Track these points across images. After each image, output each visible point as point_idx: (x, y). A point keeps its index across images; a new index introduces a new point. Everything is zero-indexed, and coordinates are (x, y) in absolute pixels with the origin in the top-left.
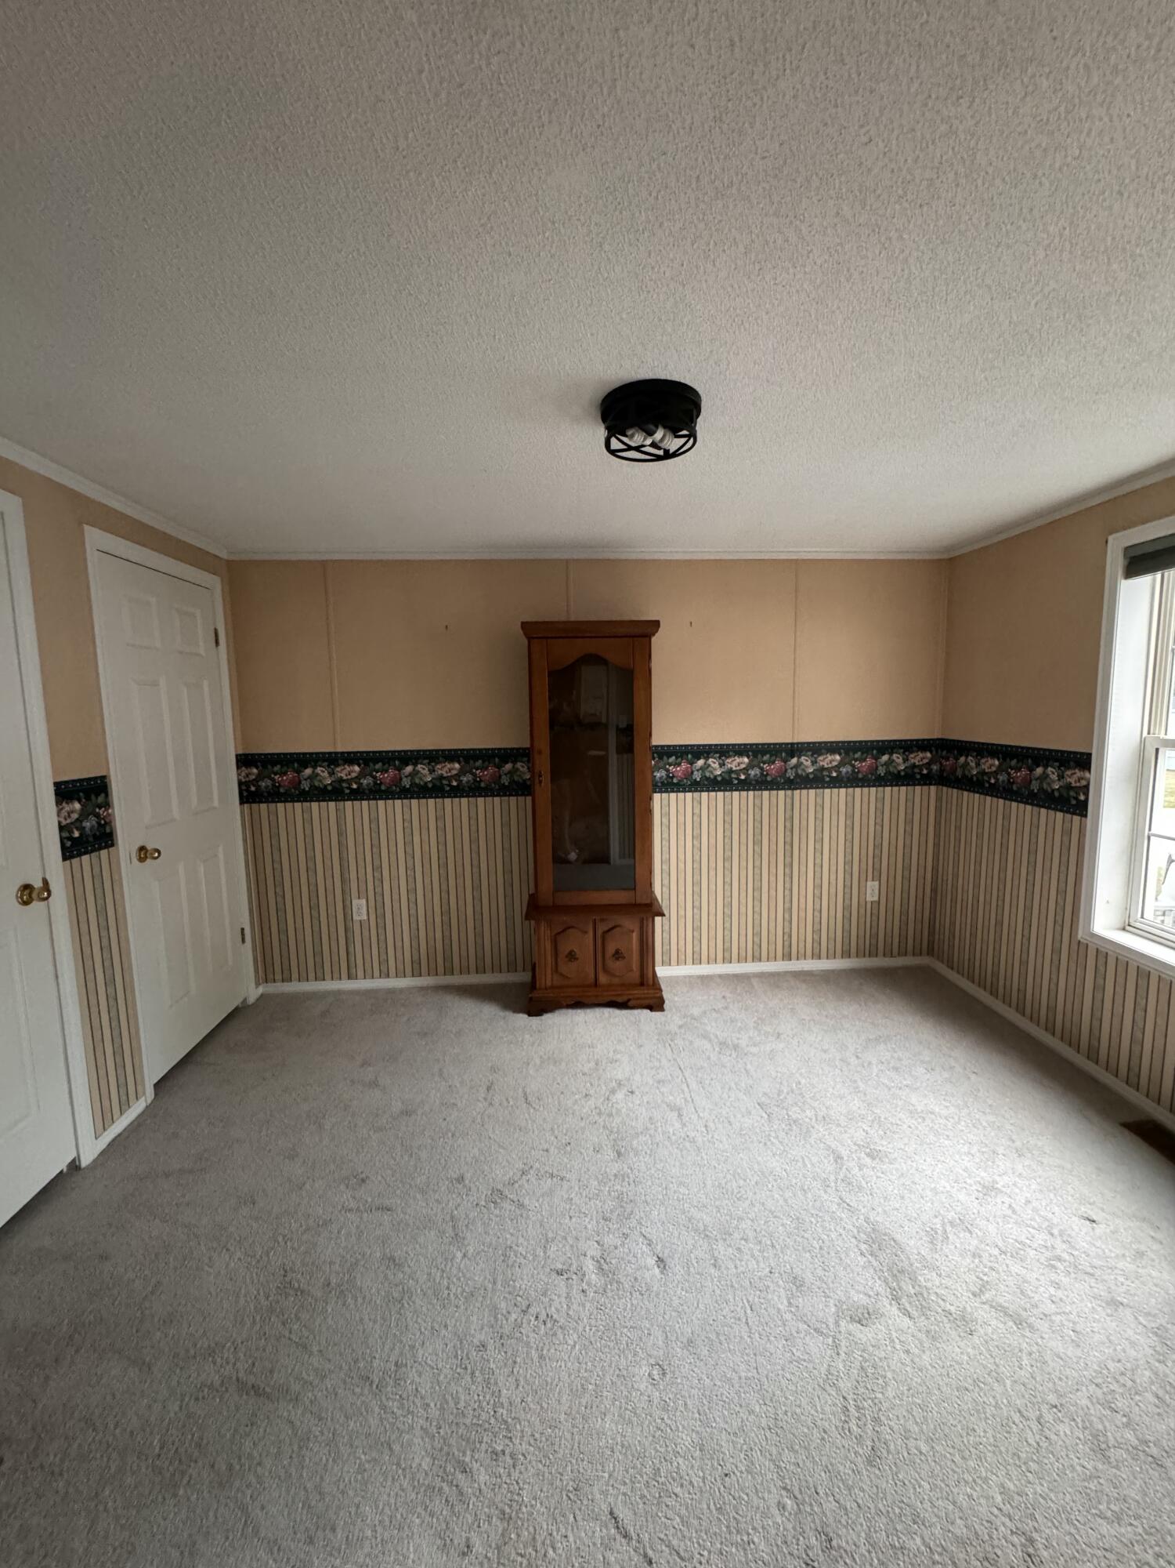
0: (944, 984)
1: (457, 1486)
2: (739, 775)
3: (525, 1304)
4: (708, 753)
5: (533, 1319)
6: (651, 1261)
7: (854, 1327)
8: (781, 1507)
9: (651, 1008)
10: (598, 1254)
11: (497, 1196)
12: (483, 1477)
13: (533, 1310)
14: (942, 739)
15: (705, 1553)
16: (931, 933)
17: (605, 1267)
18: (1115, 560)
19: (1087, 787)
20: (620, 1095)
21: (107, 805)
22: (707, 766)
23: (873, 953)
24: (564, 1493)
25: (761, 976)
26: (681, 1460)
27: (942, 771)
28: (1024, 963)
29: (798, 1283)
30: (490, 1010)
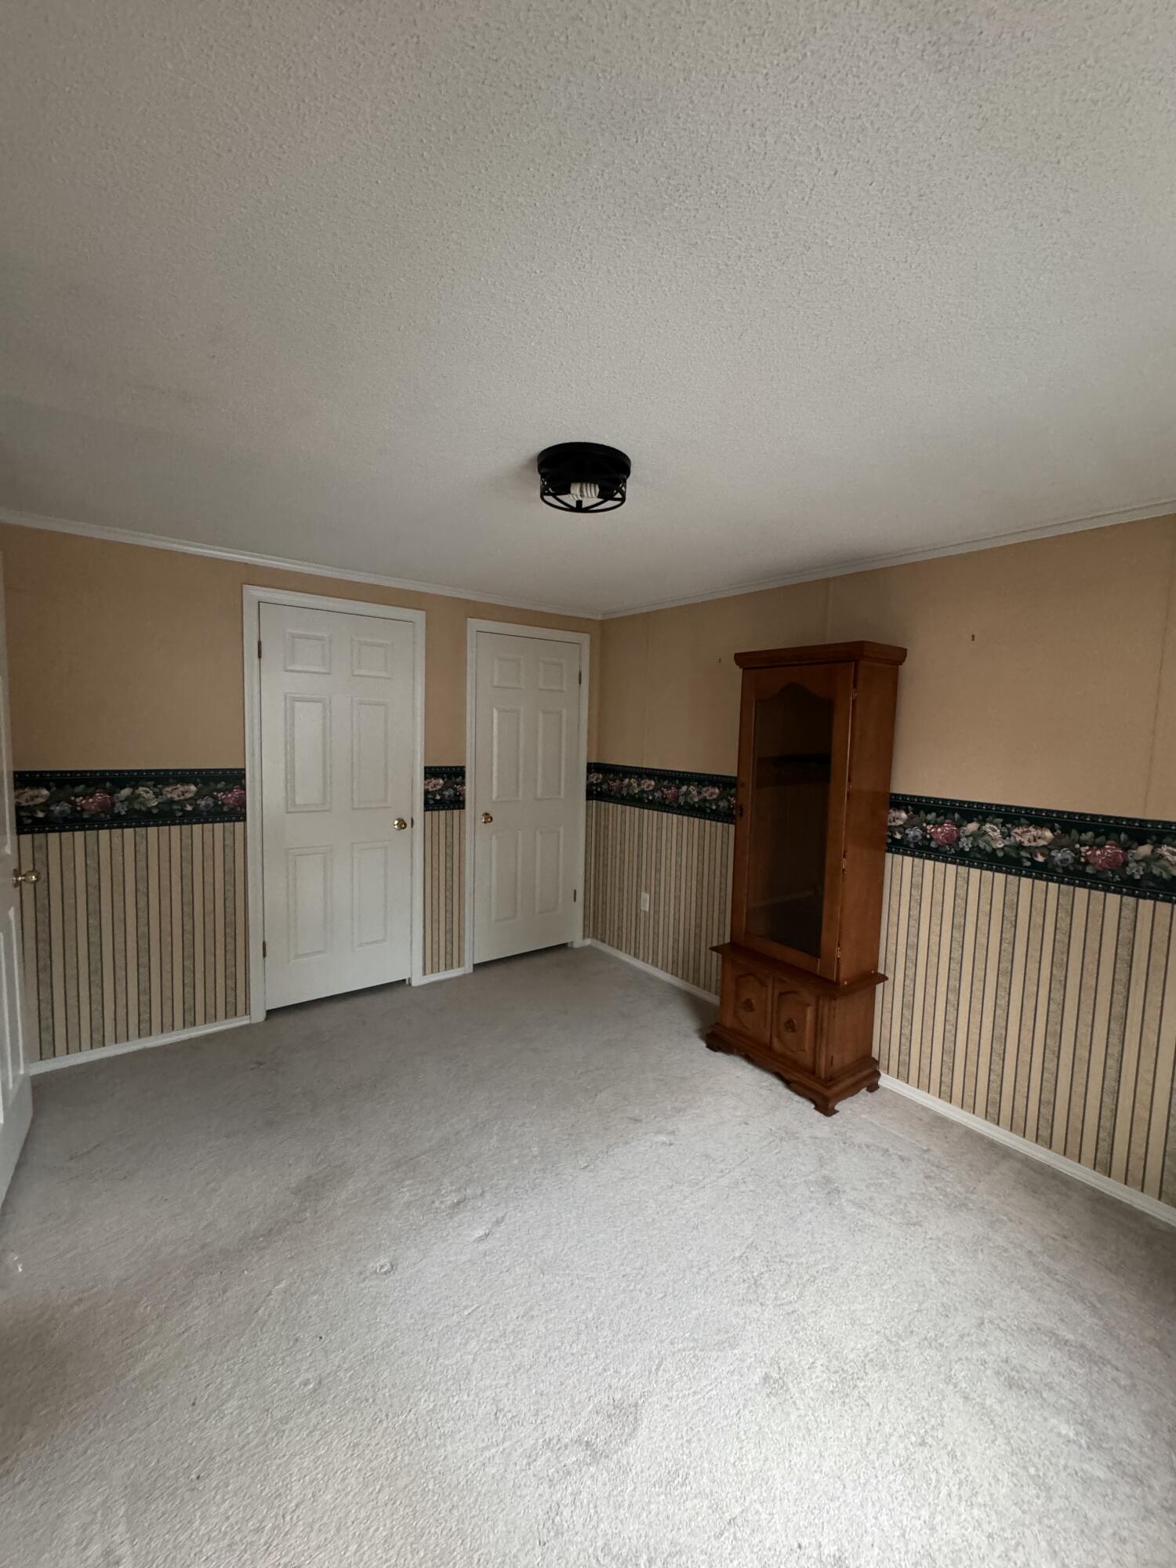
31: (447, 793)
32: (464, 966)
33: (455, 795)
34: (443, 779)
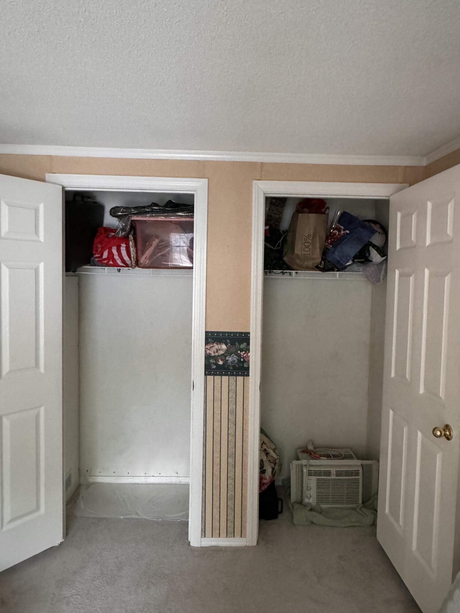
21: (247, 350)
31: (230, 359)
32: (245, 537)
33: (239, 361)
34: (226, 345)
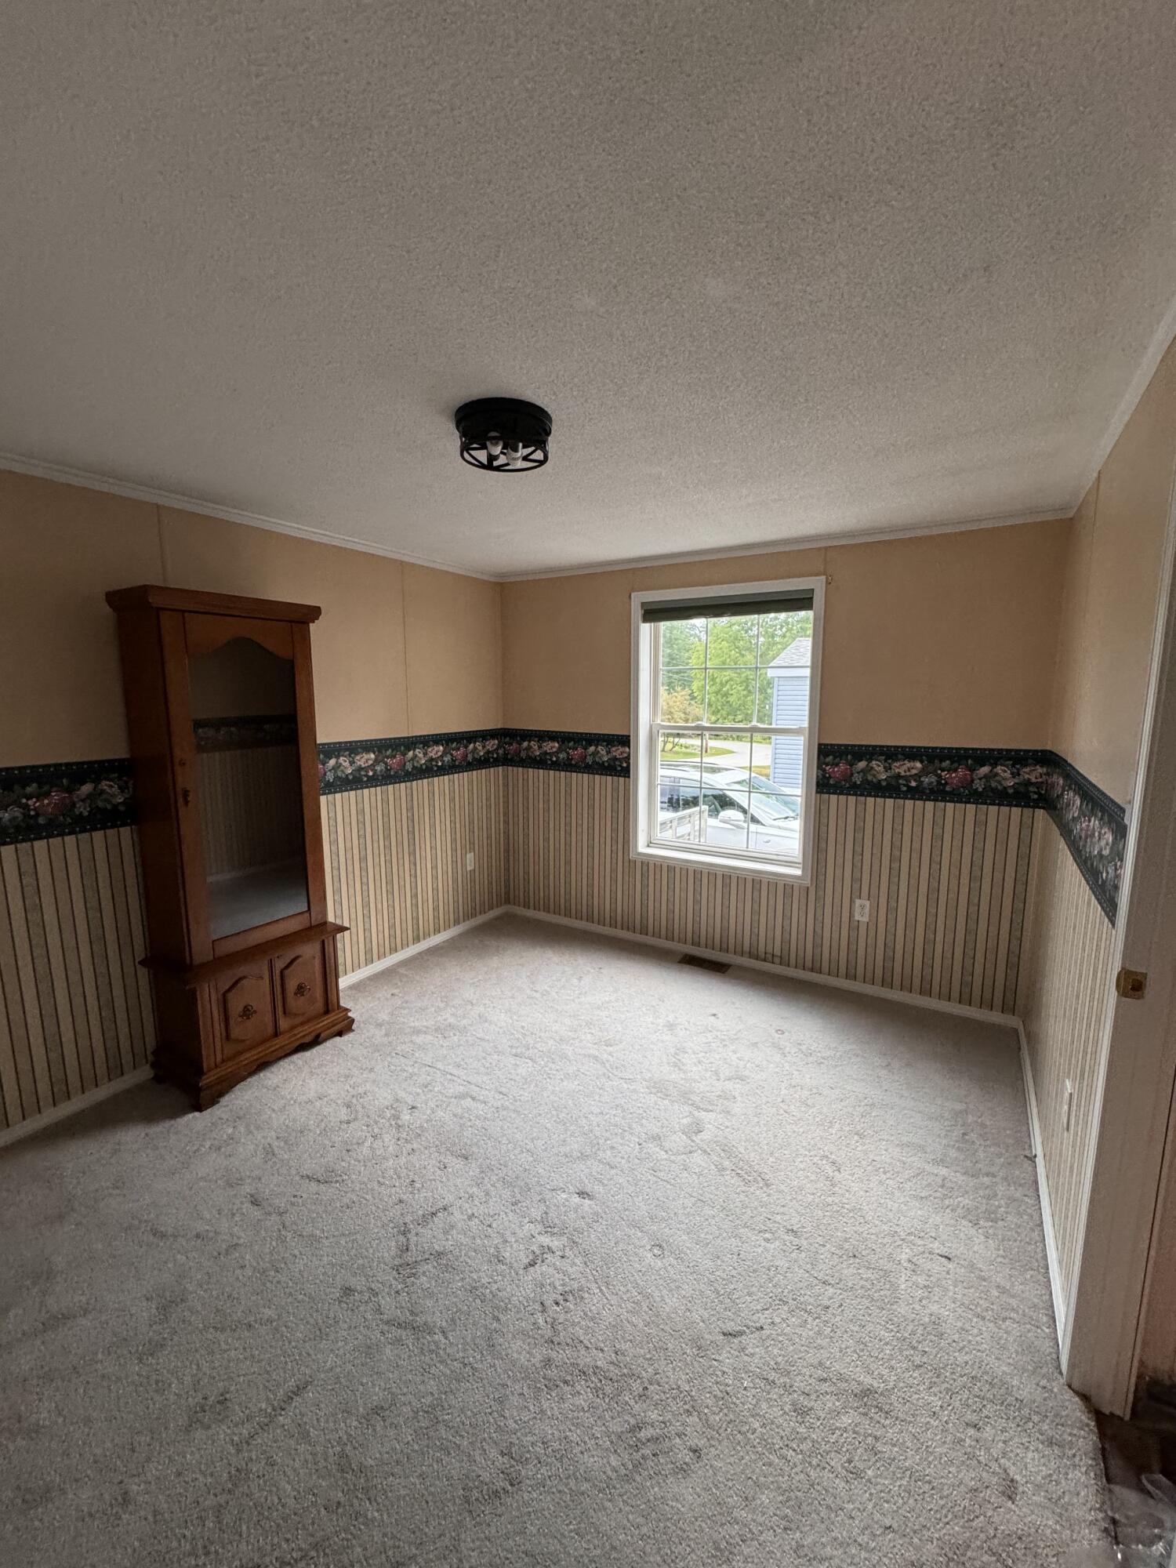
0: (528, 921)
1: (648, 1441)
2: (367, 772)
3: (538, 1306)
4: (339, 751)
5: (556, 1308)
6: (576, 1199)
7: (701, 1136)
8: (767, 1240)
9: (340, 1034)
10: (540, 1227)
11: (405, 1268)
12: (654, 1415)
13: (549, 1303)
14: (505, 729)
15: (771, 1295)
16: (507, 886)
17: (556, 1230)
18: (637, 612)
19: (628, 758)
20: (406, 1117)
22: (338, 766)
23: (473, 915)
24: (698, 1359)
25: (404, 963)
26: (717, 1273)
27: (505, 754)
28: (590, 886)
29: (656, 1138)
30: (132, 1138)
